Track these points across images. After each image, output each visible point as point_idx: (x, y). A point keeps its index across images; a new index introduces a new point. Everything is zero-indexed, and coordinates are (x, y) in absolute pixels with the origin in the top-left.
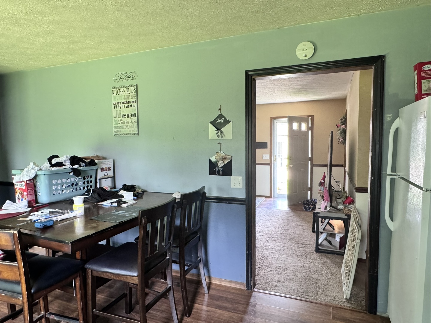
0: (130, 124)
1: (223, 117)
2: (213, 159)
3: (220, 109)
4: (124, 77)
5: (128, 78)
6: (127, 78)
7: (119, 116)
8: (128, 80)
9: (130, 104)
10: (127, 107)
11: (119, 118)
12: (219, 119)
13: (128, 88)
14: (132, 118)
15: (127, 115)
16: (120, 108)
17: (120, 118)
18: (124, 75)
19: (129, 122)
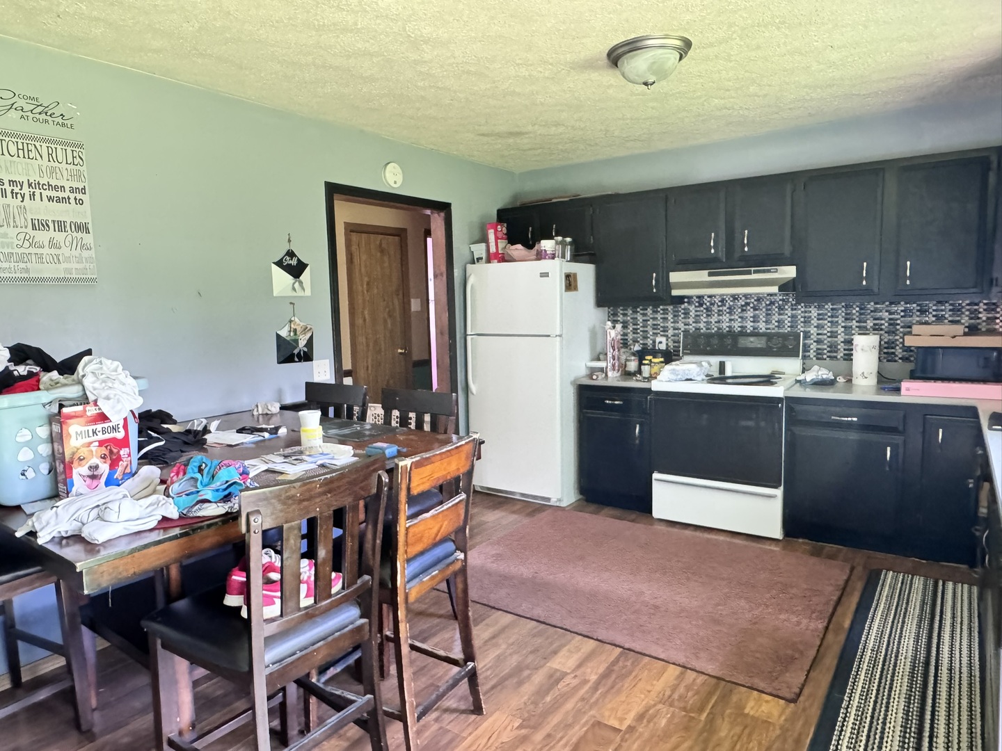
0: (65, 251)
1: (296, 256)
2: (284, 333)
3: (289, 241)
4: (28, 107)
5: (43, 116)
6: (40, 114)
7: (18, 223)
8: (47, 121)
9: (61, 195)
10: (50, 199)
11: (19, 230)
12: (288, 258)
13: (53, 146)
14: (75, 234)
15: (51, 225)
16: (23, 198)
17: (24, 230)
18: (28, 101)
19: (62, 244)
